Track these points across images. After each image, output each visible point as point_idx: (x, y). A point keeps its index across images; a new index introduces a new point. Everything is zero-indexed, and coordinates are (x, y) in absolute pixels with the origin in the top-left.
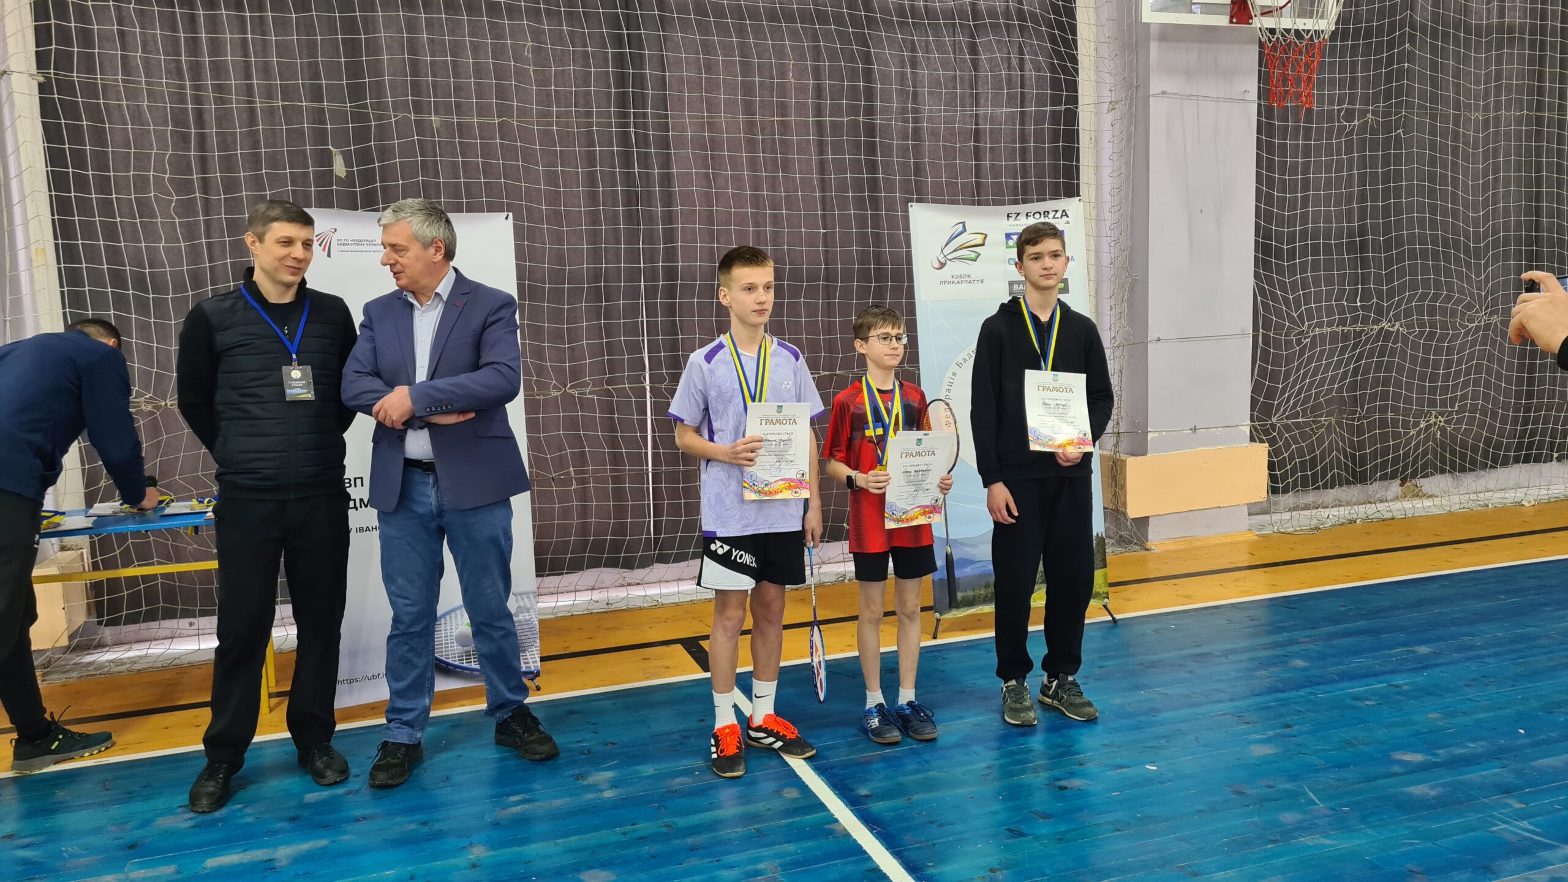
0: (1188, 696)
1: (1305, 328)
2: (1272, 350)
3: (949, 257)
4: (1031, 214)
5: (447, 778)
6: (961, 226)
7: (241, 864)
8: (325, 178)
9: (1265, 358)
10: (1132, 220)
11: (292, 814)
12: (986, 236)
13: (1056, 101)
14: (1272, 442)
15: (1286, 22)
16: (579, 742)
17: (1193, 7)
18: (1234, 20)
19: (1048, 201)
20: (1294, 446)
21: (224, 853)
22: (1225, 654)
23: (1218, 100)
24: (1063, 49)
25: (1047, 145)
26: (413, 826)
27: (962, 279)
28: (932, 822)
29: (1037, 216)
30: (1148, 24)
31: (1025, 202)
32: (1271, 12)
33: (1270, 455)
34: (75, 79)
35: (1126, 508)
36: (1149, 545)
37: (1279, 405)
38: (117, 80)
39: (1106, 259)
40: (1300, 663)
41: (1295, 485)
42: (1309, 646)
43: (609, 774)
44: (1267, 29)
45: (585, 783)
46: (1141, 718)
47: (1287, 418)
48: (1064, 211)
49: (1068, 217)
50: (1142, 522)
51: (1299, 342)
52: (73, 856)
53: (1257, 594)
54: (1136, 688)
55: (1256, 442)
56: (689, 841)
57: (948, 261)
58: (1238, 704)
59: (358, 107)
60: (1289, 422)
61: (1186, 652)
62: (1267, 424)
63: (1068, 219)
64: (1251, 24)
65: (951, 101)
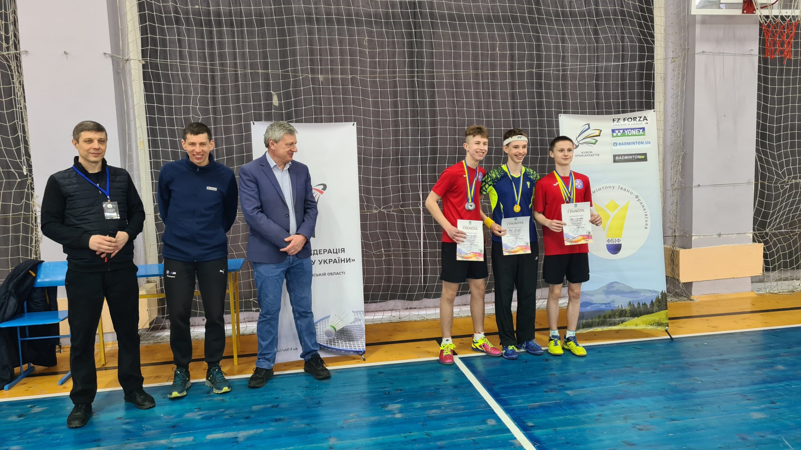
0: (714, 383)
1: (786, 180)
2: (766, 192)
3: (580, 142)
4: (627, 119)
5: (319, 402)
6: (587, 126)
7: (222, 439)
8: (269, 106)
9: (762, 195)
10: (684, 121)
11: (247, 416)
12: (601, 131)
13: (642, 58)
14: (766, 243)
15: (776, 12)
16: (384, 388)
17: (721, 5)
18: (745, 12)
19: (637, 112)
20: (779, 245)
21: (215, 432)
22: (737, 360)
23: (735, 55)
24: (646, 31)
25: (636, 82)
26: (303, 426)
27: (587, 154)
28: (567, 443)
29: (630, 120)
30: (695, 16)
31: (623, 112)
32: (767, 6)
33: (764, 250)
34: (158, 62)
35: (679, 277)
36: (692, 297)
37: (770, 223)
38: (177, 62)
39: (669, 142)
40: (781, 367)
41: (779, 267)
42: (787, 358)
43: (398, 406)
44: (764, 16)
45: (386, 409)
46: (686, 394)
47: (775, 229)
48: (645, 117)
49: (647, 120)
50: (689, 285)
51: (782, 187)
52: (148, 429)
53: (756, 327)
54: (684, 376)
55: (756, 242)
56: (438, 443)
57: (580, 145)
58: (743, 388)
59: (285, 72)
60: (776, 232)
61: (713, 358)
62: (763, 233)
63: (647, 121)
64: (755, 13)
65: (583, 60)
